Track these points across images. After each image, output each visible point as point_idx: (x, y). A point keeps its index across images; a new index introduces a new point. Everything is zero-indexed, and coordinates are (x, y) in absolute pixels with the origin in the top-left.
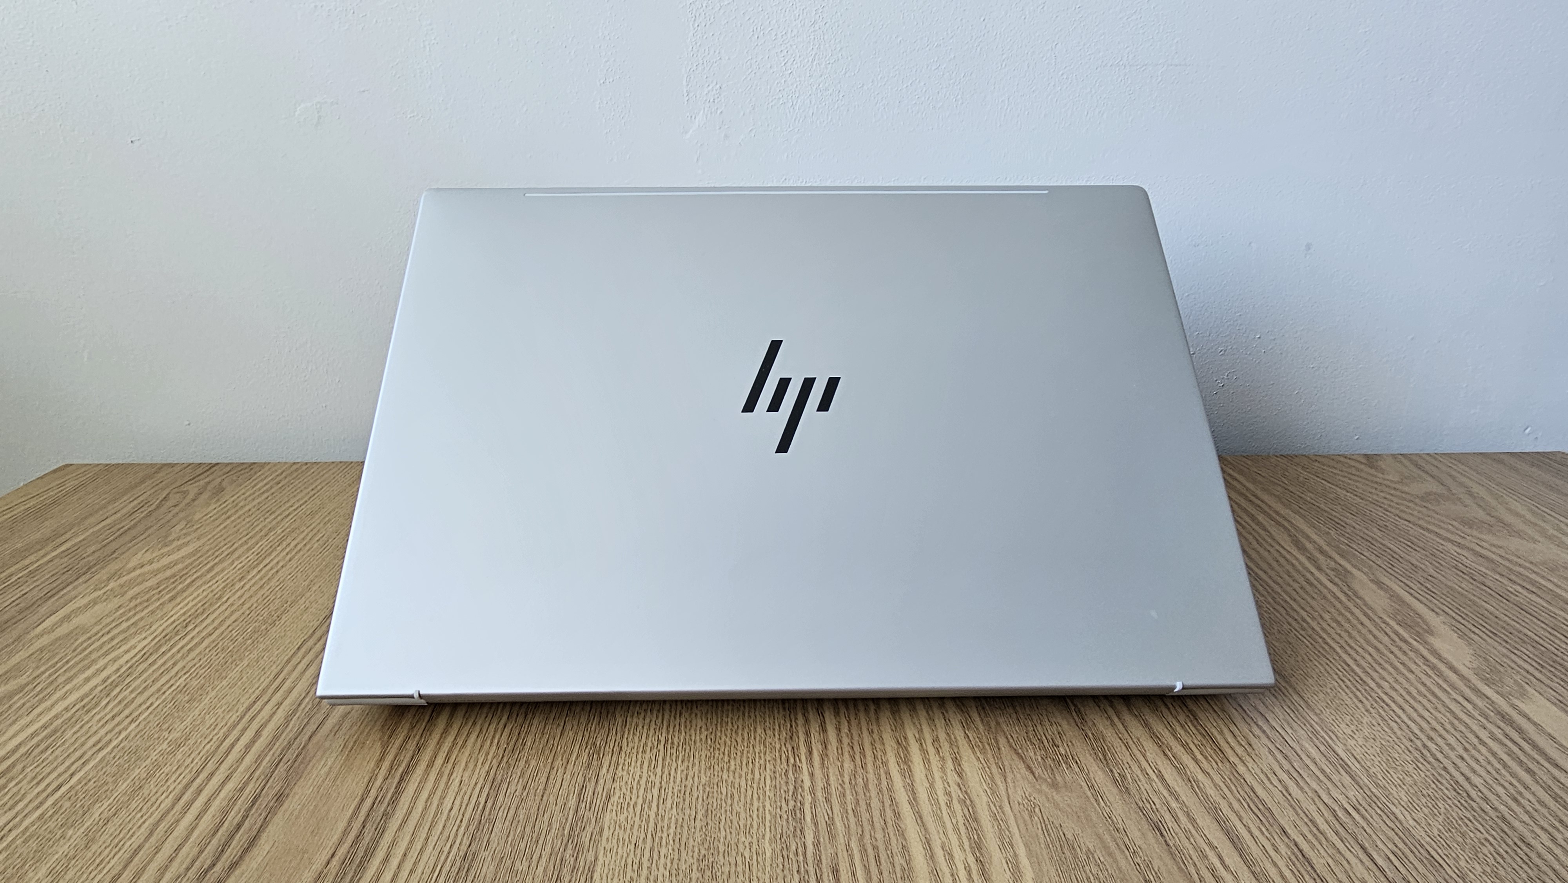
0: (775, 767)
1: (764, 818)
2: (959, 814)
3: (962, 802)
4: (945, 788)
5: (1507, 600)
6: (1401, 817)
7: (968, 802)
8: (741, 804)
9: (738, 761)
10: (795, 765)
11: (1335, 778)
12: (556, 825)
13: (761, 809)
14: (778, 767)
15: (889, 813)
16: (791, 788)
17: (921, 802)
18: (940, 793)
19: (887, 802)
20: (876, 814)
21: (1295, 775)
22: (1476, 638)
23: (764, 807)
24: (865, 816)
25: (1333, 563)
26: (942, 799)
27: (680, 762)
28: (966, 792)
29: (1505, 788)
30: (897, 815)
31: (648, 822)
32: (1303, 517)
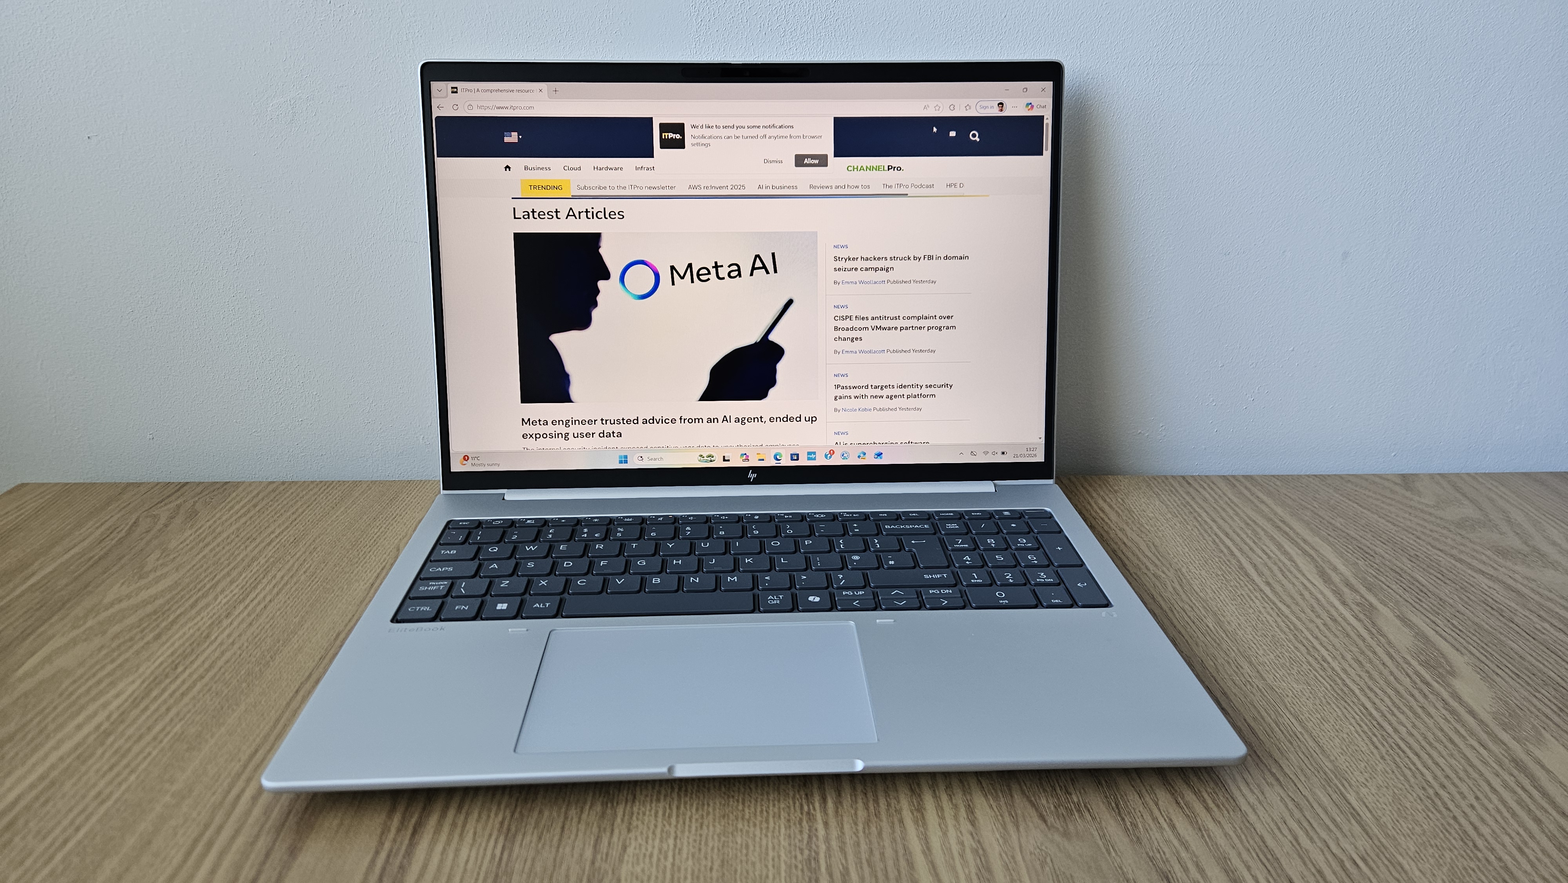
3: (975, 851)
5: (1534, 638)
6: (1407, 867)
7: (981, 852)
8: (756, 854)
11: (1345, 828)
13: (776, 859)
19: (901, 852)
21: (1305, 824)
22: (1498, 679)
25: (1358, 597)
26: (955, 848)
28: (979, 842)
29: (1511, 838)
32: (1330, 544)
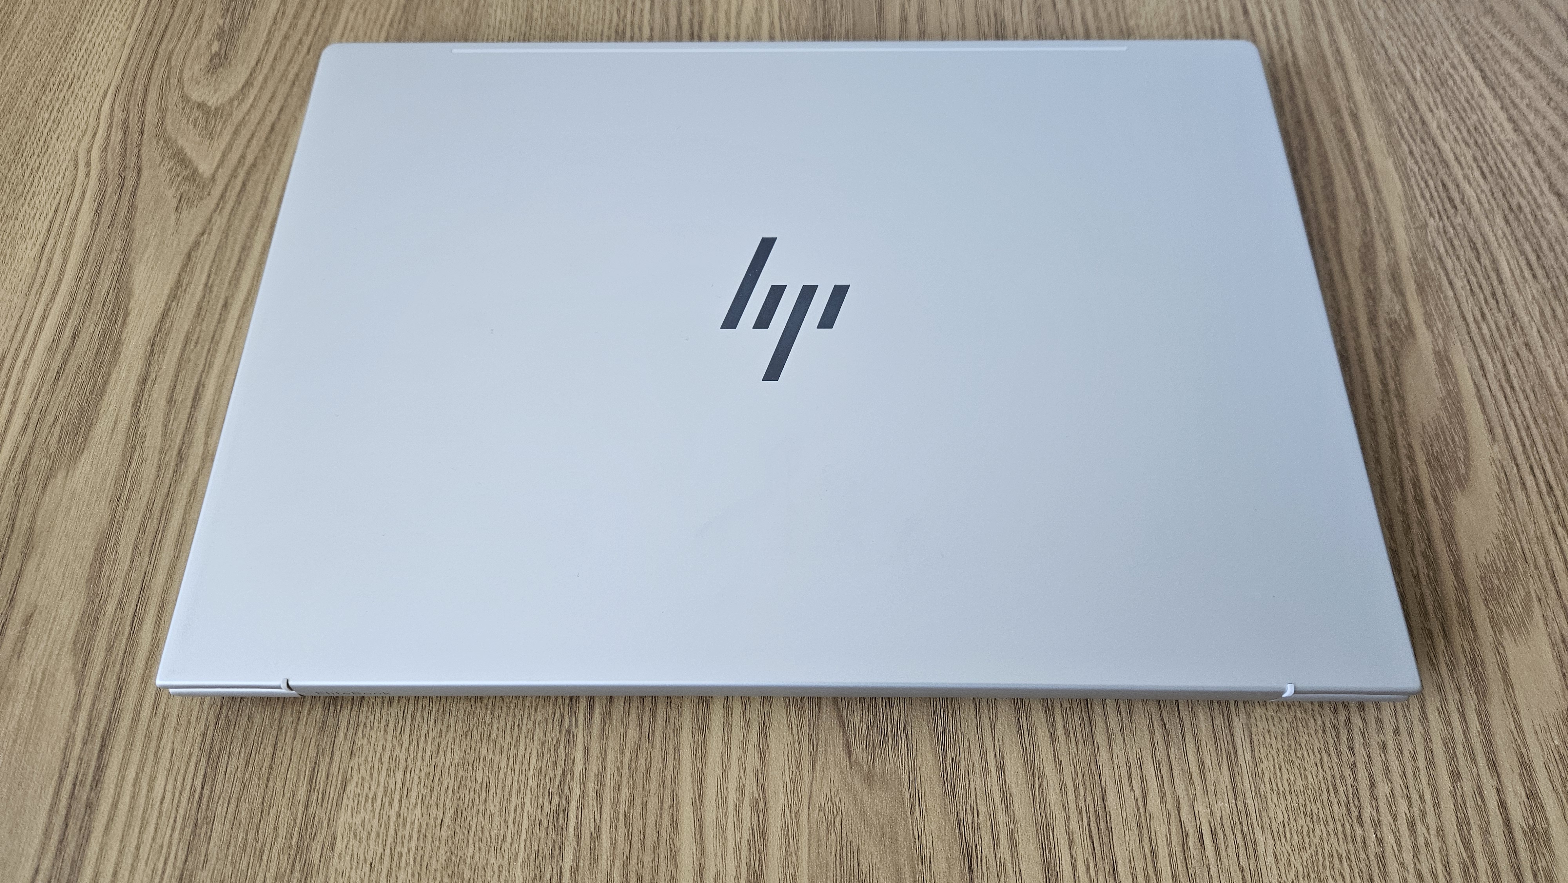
0: (545, 735)
1: (520, 824)
2: (747, 824)
4: (740, 778)
9: (503, 723)
10: (568, 732)
12: (282, 832)
14: (548, 734)
15: (666, 821)
16: (559, 772)
17: (706, 802)
18: (732, 785)
20: (651, 821)
23: (523, 804)
24: (638, 824)
27: (432, 723)
30: (675, 824)
31: (387, 829)
